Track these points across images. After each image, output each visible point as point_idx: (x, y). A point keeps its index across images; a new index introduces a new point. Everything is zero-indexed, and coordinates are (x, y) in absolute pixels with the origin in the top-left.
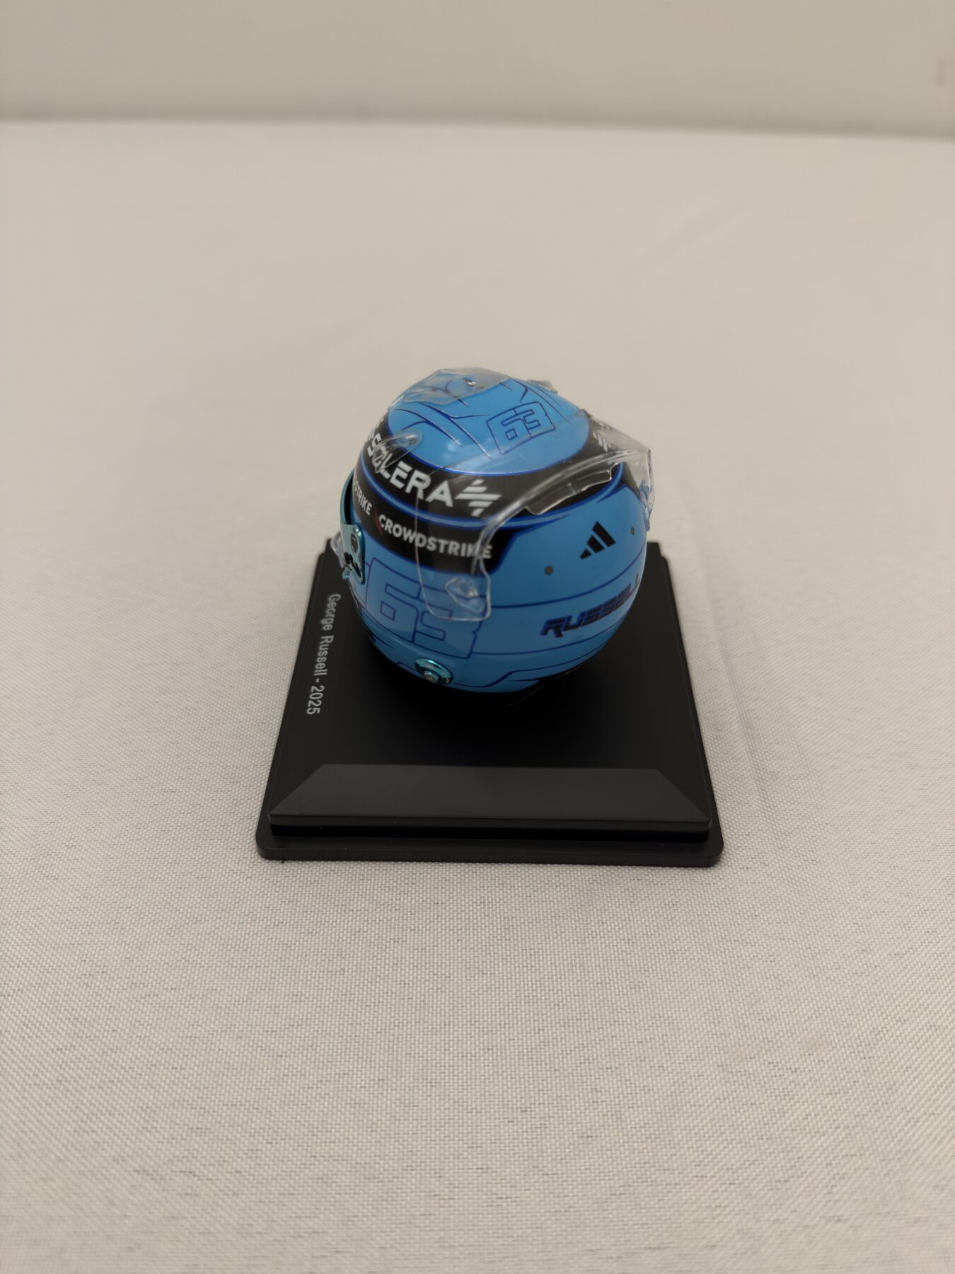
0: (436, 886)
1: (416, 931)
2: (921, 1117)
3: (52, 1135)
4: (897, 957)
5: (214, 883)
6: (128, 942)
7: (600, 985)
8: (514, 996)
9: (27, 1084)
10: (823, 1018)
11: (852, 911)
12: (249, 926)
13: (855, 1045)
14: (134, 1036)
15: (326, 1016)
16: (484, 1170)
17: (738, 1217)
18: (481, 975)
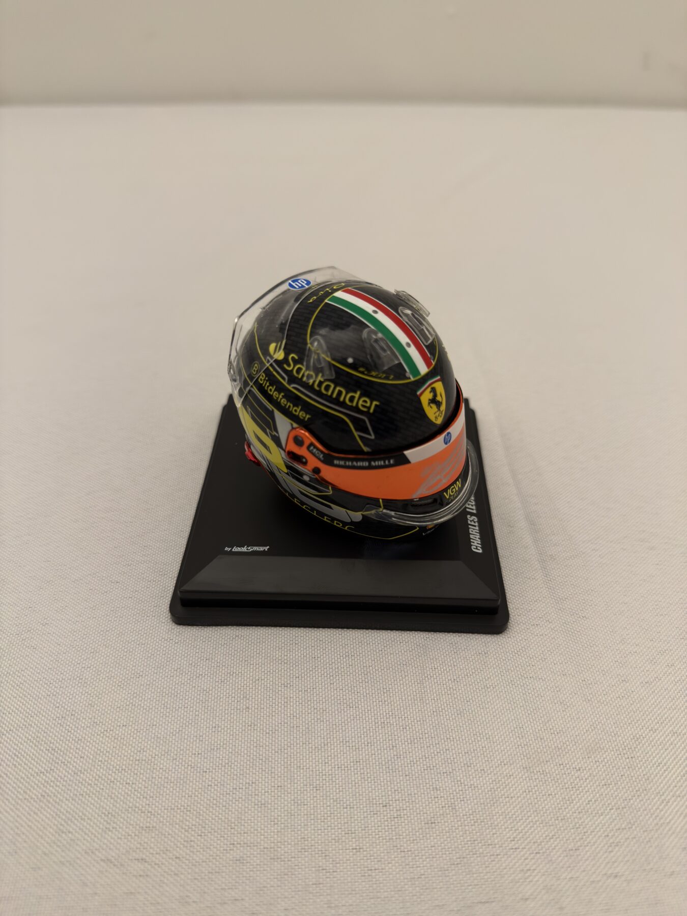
0: (313, 645)
1: (300, 678)
2: (671, 799)
3: (39, 835)
4: (648, 685)
5: (151, 648)
6: (90, 692)
7: (435, 713)
8: (373, 723)
9: (19, 799)
10: (596, 730)
11: (613, 652)
12: (178, 678)
13: (621, 749)
14: (97, 761)
15: (237, 741)
16: (358, 850)
17: (544, 877)
18: (348, 708)
